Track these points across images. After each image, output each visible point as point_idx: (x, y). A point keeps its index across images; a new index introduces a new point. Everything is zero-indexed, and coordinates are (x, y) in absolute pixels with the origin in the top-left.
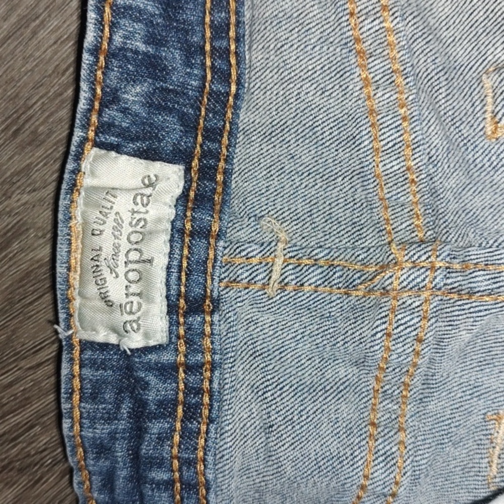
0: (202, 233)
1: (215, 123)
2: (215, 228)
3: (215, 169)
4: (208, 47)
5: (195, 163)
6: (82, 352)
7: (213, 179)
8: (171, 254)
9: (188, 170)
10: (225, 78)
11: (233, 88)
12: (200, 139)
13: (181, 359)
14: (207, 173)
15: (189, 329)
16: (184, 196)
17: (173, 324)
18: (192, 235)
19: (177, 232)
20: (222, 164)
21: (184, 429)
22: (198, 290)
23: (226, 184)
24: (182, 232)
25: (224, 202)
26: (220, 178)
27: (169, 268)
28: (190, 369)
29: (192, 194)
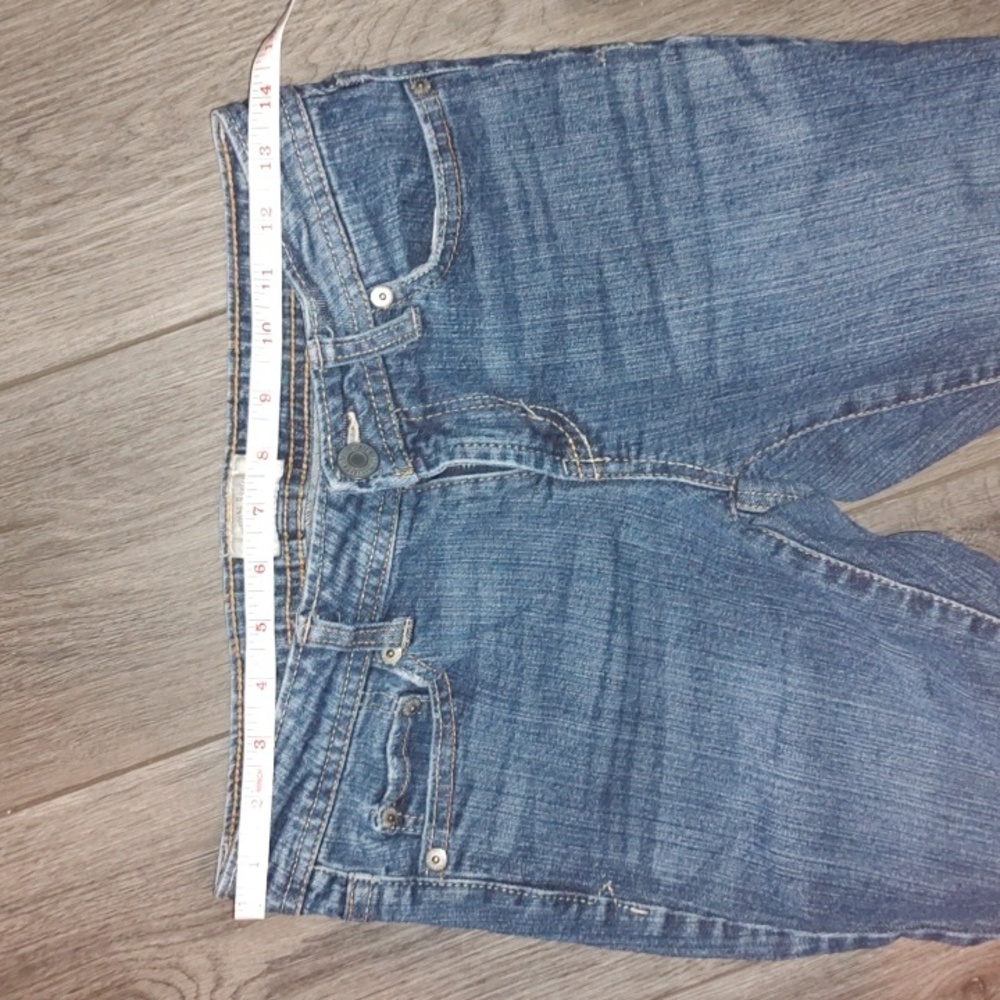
0: (294, 497)
1: (299, 436)
2: (301, 494)
3: (301, 461)
4: (292, 397)
5: (291, 459)
6: (234, 565)
7: (301, 467)
8: (277, 509)
9: (286, 463)
10: (300, 412)
11: (306, 418)
12: (292, 445)
13: (288, 564)
14: (297, 464)
15: (290, 548)
16: (284, 477)
17: (282, 546)
18: (289, 498)
19: (281, 497)
20: (305, 459)
21: (292, 600)
22: (292, 527)
23: (308, 470)
24: (283, 497)
25: (306, 479)
26: (305, 466)
27: (277, 516)
28: (292, 569)
29: (289, 476)
